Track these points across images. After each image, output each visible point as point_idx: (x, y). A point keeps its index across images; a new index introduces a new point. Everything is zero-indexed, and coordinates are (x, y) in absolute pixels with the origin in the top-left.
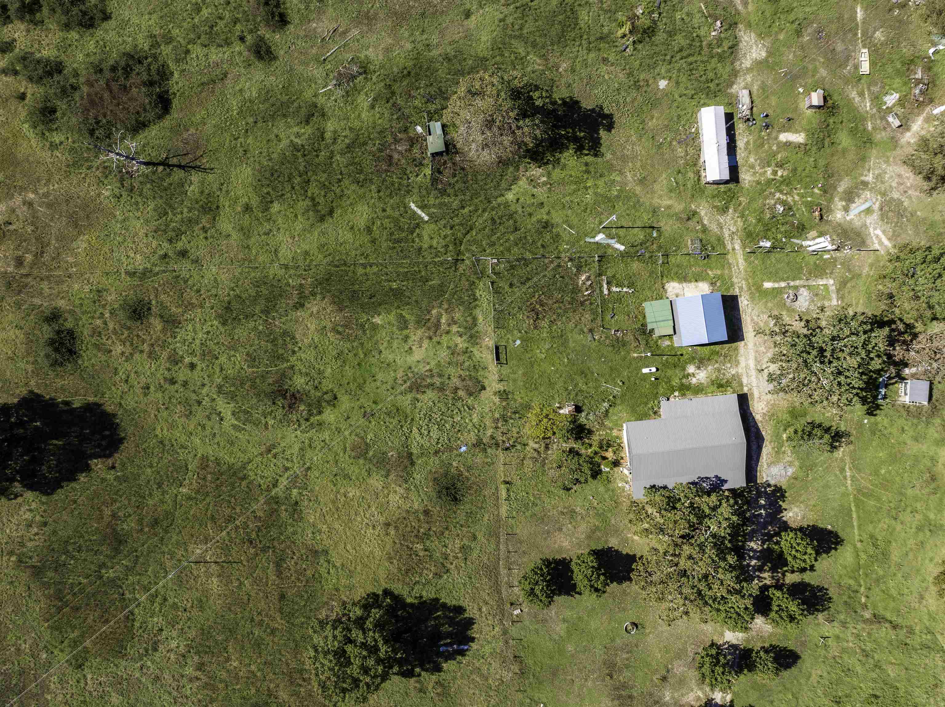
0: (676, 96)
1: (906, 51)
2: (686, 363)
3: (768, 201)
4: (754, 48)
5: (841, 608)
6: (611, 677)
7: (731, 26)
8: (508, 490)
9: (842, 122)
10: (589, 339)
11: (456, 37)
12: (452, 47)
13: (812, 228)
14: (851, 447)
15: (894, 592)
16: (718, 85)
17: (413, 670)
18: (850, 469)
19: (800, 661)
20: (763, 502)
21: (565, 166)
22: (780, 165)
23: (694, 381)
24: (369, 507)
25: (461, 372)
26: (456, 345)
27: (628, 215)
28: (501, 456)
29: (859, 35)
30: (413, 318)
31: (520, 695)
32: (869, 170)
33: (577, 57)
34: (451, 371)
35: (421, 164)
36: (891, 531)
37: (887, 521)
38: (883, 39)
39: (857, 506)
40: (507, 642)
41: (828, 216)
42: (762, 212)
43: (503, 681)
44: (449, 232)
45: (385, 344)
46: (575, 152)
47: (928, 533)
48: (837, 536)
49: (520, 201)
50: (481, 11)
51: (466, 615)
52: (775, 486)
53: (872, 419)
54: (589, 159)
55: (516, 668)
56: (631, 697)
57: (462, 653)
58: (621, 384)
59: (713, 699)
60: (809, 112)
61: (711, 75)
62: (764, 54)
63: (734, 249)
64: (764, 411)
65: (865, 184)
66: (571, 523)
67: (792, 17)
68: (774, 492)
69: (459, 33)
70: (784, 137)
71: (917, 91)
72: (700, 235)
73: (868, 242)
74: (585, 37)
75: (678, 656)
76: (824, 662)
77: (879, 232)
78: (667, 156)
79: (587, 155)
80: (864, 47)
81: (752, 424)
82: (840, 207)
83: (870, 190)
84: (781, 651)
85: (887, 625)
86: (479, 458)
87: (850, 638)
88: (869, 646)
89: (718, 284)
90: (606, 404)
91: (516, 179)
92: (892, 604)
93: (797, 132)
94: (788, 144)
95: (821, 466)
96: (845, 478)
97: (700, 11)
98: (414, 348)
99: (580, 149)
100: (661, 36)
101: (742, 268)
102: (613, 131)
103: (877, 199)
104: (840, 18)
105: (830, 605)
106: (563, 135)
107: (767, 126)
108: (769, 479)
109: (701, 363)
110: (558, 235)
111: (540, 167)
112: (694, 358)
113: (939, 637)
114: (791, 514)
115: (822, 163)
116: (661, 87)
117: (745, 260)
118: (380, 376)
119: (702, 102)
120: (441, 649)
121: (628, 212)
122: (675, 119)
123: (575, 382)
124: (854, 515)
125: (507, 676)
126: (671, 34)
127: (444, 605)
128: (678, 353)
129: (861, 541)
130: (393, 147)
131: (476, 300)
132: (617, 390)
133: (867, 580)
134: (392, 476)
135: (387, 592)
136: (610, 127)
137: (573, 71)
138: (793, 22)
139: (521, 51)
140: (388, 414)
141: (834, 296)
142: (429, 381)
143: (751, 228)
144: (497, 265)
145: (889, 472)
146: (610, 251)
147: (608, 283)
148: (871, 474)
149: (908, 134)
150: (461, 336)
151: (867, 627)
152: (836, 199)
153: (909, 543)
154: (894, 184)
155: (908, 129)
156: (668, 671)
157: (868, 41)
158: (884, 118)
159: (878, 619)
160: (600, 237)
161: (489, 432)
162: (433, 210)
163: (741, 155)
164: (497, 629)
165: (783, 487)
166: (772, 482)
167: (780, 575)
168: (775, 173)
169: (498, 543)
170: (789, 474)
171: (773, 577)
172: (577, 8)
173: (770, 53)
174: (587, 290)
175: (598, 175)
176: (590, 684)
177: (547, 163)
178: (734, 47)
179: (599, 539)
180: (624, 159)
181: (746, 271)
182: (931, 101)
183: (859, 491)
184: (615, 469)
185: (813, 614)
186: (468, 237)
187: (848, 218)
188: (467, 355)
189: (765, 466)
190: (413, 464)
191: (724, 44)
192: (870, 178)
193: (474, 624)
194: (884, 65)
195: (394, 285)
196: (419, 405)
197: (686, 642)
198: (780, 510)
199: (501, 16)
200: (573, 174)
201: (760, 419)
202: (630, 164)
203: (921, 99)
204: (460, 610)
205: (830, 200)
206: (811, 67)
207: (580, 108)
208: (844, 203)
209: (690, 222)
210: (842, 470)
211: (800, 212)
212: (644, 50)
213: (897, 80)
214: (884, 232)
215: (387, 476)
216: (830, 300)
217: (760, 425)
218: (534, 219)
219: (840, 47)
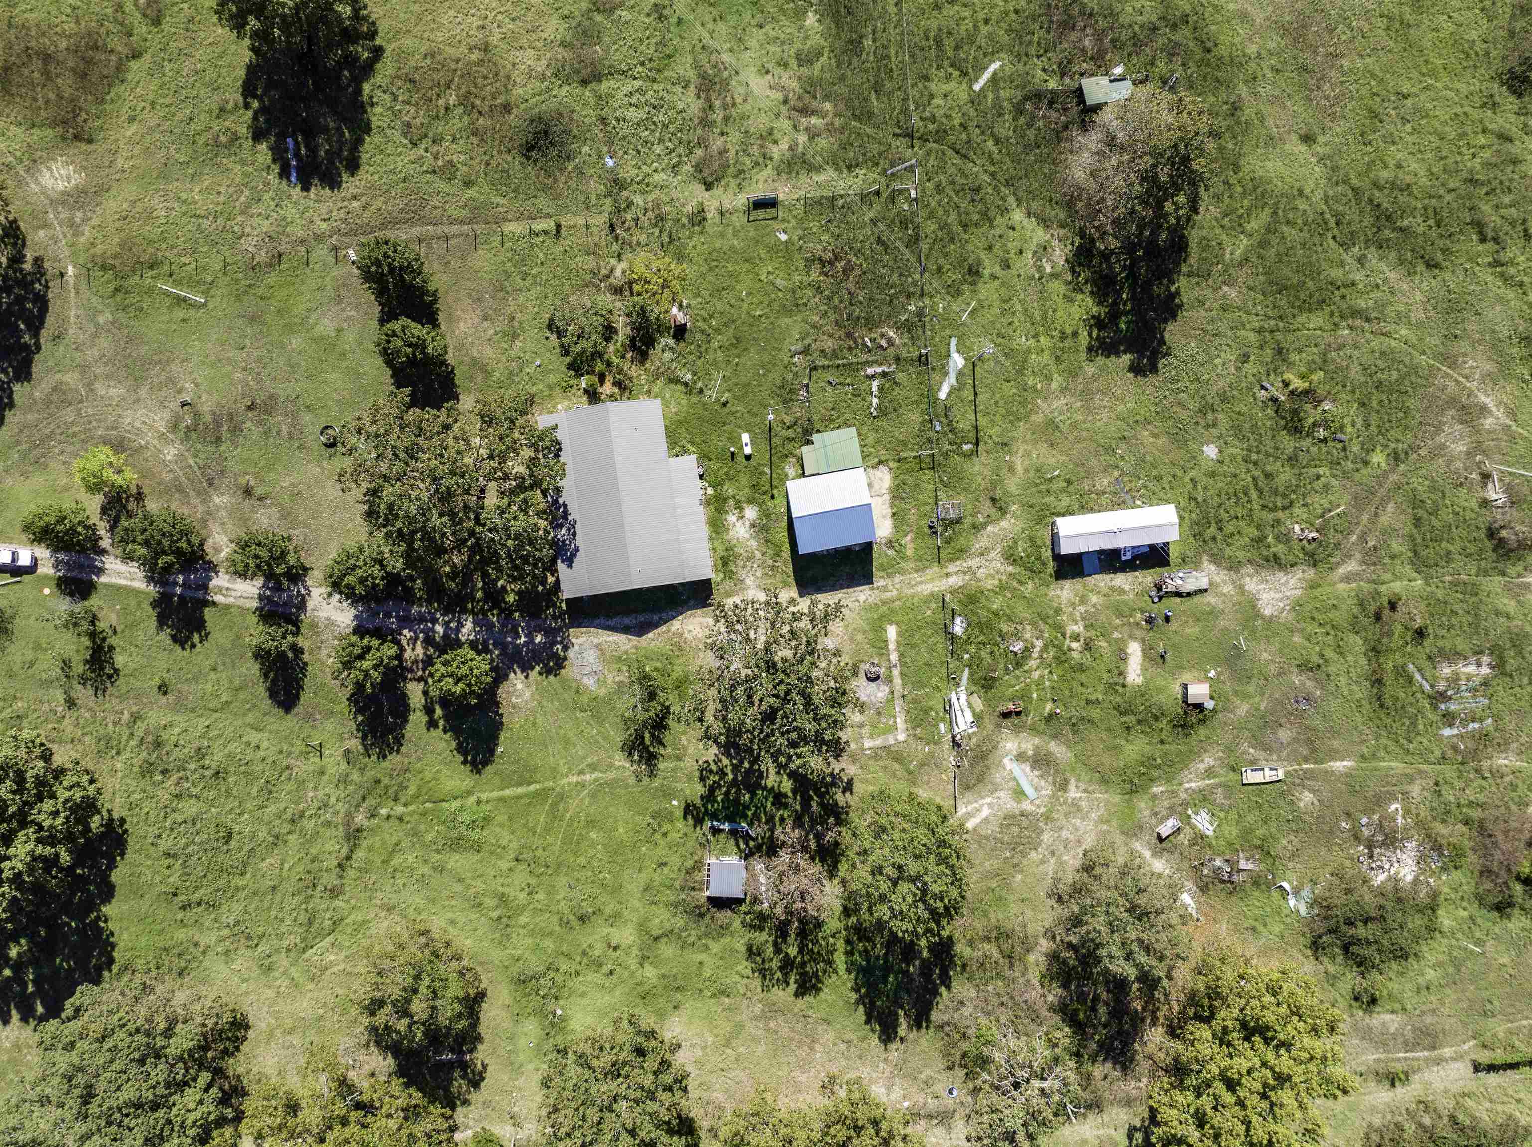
0: (1193, 474)
1: (1284, 843)
2: (760, 505)
3: (1028, 628)
4: (1277, 596)
5: (370, 774)
6: (250, 408)
7: (1312, 555)
8: (546, 233)
9: (1162, 742)
10: (793, 348)
11: (1269, 122)
12: (1254, 116)
13: (987, 701)
14: (632, 781)
15: (397, 861)
16: (1214, 538)
17: (255, 96)
18: (596, 780)
19: (282, 712)
20: (538, 639)
21: (1071, 300)
22: (1088, 647)
23: (732, 518)
24: (513, 20)
25: (732, 152)
26: (776, 142)
27: (996, 403)
28: (600, 221)
29: (1305, 766)
30: (816, 73)
31: (218, 266)
32: (1085, 791)
33: (1248, 313)
34: (734, 138)
35: (1063, 75)
36: (499, 850)
37: (514, 845)
38: (1302, 805)
39: (537, 793)
40: (302, 242)
41: (1007, 727)
42: (1010, 619)
43: (240, 238)
44: (956, 122)
45: (773, 34)
46: (1093, 317)
47: (495, 914)
48: (486, 762)
49: (1011, 233)
50: (1314, 160)
51: (345, 176)
52: (565, 659)
53: (679, 813)
54: (1084, 339)
55: (262, 257)
56: (218, 440)
57: (284, 173)
58: (723, 399)
59: (217, 573)
60: (1178, 689)
61: (1230, 528)
62: (1267, 612)
63: (948, 575)
64: (686, 635)
65: (1063, 786)
66: (496, 333)
67: (1329, 654)
68: (555, 656)
69: (1277, 126)
70: (1134, 649)
71: (1218, 863)
72: (968, 521)
73: (969, 795)
74: (1281, 324)
75: (285, 514)
76: (281, 752)
77: (986, 812)
78: (1093, 462)
79: (1090, 335)
80: (1287, 774)
81: (664, 616)
82: (1023, 746)
83: (1054, 795)
84: (297, 681)
85: (344, 851)
86: (595, 187)
87: (320, 794)
88: (309, 825)
89: (889, 552)
90: (689, 376)
91: (1045, 223)
92: (377, 861)
93: (1144, 670)
94: (1122, 657)
95: (599, 733)
96: (581, 773)
97: (1333, 506)
98: (769, 77)
99: (1098, 323)
100: (1288, 443)
101: (919, 589)
102: (1130, 375)
103: (1039, 807)
104: (1334, 733)
105: (374, 758)
106: (1120, 296)
107: (1150, 621)
108: (576, 647)
109: (761, 528)
110: (959, 293)
111: (1067, 261)
112: (768, 516)
113: (328, 939)
114: (519, 686)
115: (1094, 713)
116: (1205, 449)
117: (932, 595)
118: (722, 28)
119: (1186, 515)
120: (290, 140)
121: (1001, 403)
122: (1155, 473)
123: (723, 329)
124: (520, 790)
125: (247, 245)
126: (1292, 460)
127: (359, 141)
128: (775, 492)
129: (479, 803)
130: (1088, 31)
131: (849, 167)
132: (712, 395)
133: (416, 817)
134: (562, 53)
135: (378, 52)
136: (1136, 369)
137: (1224, 309)
138: (1322, 656)
139: (1253, 225)
140: (662, 43)
141: (879, 742)
142: (717, 103)
143: (983, 601)
144: (906, 199)
145: (593, 845)
146: (935, 376)
147: (884, 374)
148: (588, 815)
149: (1147, 854)
150: (791, 148)
151: (339, 819)
152: (1037, 740)
153: (479, 883)
154: (1065, 834)
155: (1156, 854)
156: (260, 499)
157: (1297, 781)
158: (1172, 811)
159: (354, 836)
160: (957, 361)
161: (638, 200)
162: (991, 96)
163: (1102, 581)
164: (324, 226)
165: (563, 671)
166: (571, 653)
167: (420, 673)
168: (1076, 638)
169: (462, 223)
170: (586, 680)
171: (416, 662)
172: (1327, 310)
173: (1269, 621)
174: (873, 340)
175: (1059, 353)
176: (238, 375)
177: (1073, 272)
178: (1276, 562)
179: (472, 378)
180: (1086, 394)
181: (913, 597)
182: (1204, 889)
183: (561, 797)
184: (585, 399)
185: (358, 730)
186: (949, 152)
187: (1006, 761)
188: (761, 160)
189: (596, 641)
190: (584, 83)
191: (1280, 546)
192: (1073, 793)
193: (332, 188)
194: (1259, 806)
195: (868, 43)
196: (678, 89)
197: (306, 526)
198: (526, 668)
199: (1307, 191)
200: (1059, 314)
201: (673, 629)
202: (1078, 404)
203: (1206, 871)
204: (353, 166)
205: (1034, 730)
206: (1251, 688)
207: (1166, 321)
208: (1030, 753)
209: (988, 503)
210: (593, 767)
211: (1014, 681)
212: (1265, 418)
213: (1235, 832)
214: (986, 821)
215: (563, 44)
216: (871, 736)
217: (664, 628)
218: (983, 255)
219: (1284, 735)
